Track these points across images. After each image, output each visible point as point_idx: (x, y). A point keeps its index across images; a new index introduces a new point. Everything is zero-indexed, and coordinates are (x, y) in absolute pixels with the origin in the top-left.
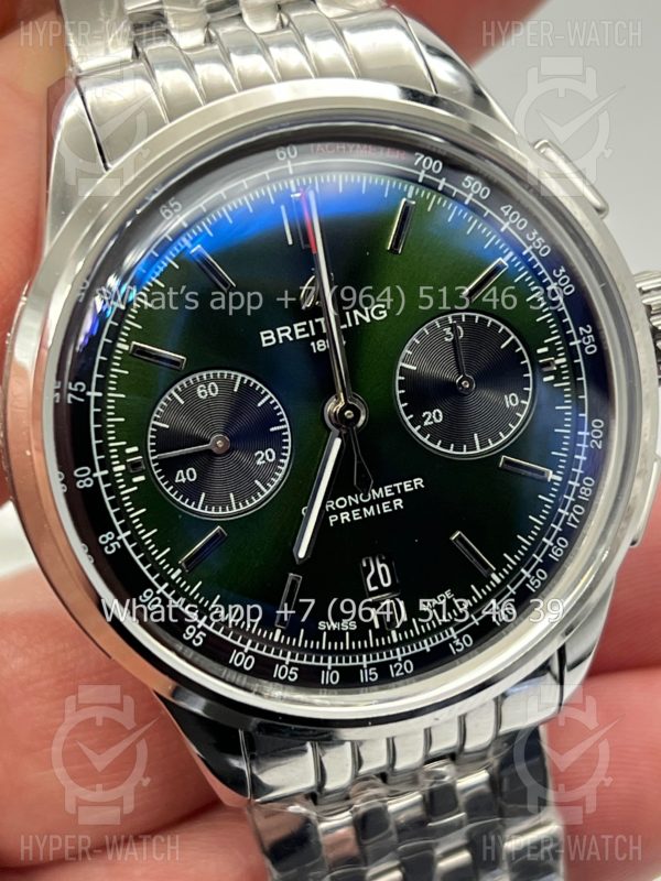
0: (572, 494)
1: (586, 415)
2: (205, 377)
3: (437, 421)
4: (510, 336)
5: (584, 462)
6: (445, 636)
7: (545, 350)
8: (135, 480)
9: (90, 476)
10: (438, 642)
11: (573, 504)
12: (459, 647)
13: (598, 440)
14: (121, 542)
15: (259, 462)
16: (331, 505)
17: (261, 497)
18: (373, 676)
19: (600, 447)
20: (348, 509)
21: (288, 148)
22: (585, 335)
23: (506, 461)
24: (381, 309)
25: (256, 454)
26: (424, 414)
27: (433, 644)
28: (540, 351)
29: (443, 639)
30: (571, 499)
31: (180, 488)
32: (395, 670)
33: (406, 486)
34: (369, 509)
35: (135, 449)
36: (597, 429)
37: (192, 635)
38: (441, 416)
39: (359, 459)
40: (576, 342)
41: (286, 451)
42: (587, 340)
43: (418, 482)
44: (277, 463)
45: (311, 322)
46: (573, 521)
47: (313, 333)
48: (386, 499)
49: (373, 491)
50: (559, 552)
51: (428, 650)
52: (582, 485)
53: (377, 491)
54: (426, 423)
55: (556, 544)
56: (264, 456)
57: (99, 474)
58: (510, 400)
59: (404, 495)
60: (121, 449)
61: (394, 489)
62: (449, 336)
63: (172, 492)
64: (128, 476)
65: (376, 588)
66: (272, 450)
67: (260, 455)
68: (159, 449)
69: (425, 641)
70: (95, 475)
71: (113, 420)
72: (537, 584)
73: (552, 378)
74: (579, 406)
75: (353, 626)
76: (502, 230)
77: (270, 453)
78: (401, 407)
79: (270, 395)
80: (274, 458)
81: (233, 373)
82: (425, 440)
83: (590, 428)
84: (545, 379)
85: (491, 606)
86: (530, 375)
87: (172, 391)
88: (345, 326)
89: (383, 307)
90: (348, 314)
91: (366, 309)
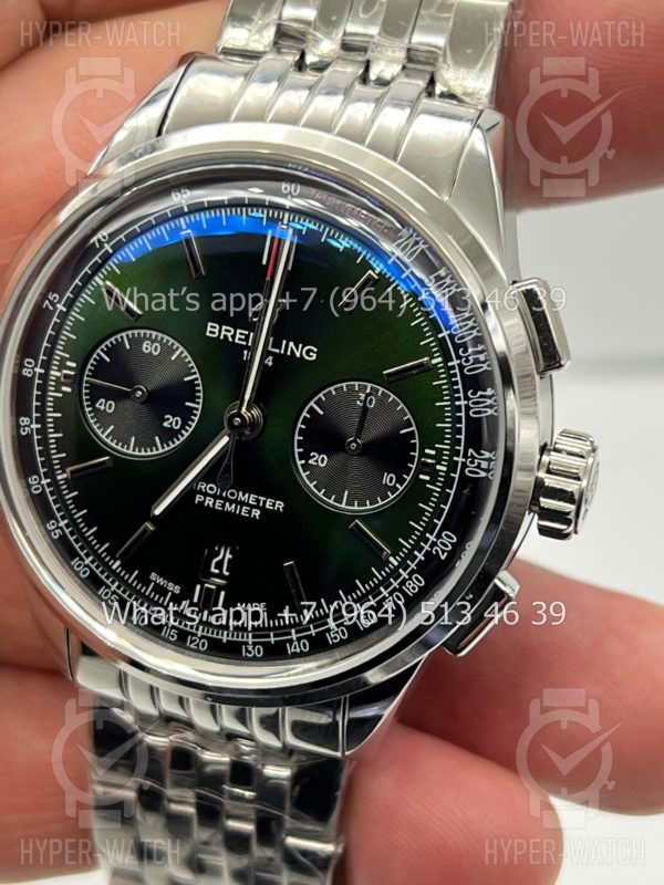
0: (399, 581)
1: (440, 523)
2: (153, 337)
3: (320, 464)
4: (411, 426)
5: (420, 560)
6: (243, 637)
7: (433, 452)
8: (64, 388)
9: (32, 368)
10: (235, 639)
11: (395, 590)
12: (250, 653)
13: (443, 551)
14: (32, 430)
15: (166, 424)
16: (203, 486)
17: (155, 452)
19: (443, 558)
21: (293, 185)
22: (473, 457)
23: (357, 525)
24: (313, 351)
26: (312, 454)
27: (230, 638)
28: (427, 451)
29: (240, 639)
30: (395, 584)
31: (95, 411)
32: (192, 642)
33: (268, 503)
34: (230, 505)
35: (74, 365)
36: (446, 540)
37: (53, 528)
38: (325, 462)
39: (229, 460)
40: (460, 459)
41: (190, 426)
42: (472, 462)
43: (280, 505)
44: (179, 431)
45: (252, 334)
48: (247, 504)
49: (241, 493)
51: (225, 641)
52: (410, 579)
53: (244, 495)
54: (311, 462)
55: (366, 614)
56: (172, 421)
57: (38, 370)
58: (388, 479)
59: (263, 509)
60: (63, 360)
61: (258, 501)
62: (361, 401)
63: (90, 412)
64: (60, 382)
65: (217, 571)
66: (179, 420)
67: (169, 419)
68: (94, 374)
69: (226, 633)
70: (36, 369)
71: (67, 334)
72: (336, 638)
73: (427, 478)
74: (438, 513)
75: (177, 590)
76: (440, 336)
77: (177, 422)
78: (297, 438)
79: (198, 375)
80: (178, 427)
81: (177, 344)
82: (304, 475)
83: (439, 536)
84: (422, 477)
85: (290, 634)
86: (414, 467)
87: (124, 334)
88: (277, 351)
89: (315, 350)
90: (284, 342)
91: (300, 346)
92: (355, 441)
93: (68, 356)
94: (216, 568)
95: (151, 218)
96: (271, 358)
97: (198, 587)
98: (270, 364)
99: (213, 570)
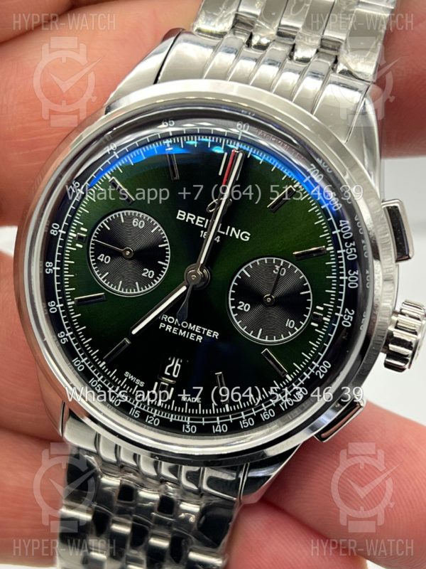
0: (292, 391)
1: (322, 355)
2: (141, 216)
3: (245, 310)
4: (308, 290)
5: (307, 379)
6: (184, 419)
7: (322, 309)
8: (78, 245)
9: (57, 230)
10: (178, 420)
11: (289, 396)
12: (188, 430)
13: (322, 373)
14: (54, 270)
15: (143, 274)
16: (165, 318)
17: (135, 292)
18: (137, 415)
19: (321, 377)
20: (173, 325)
21: (245, 125)
22: (347, 314)
23: (266, 352)
24: (247, 235)
25: (144, 270)
26: (240, 302)
27: (175, 419)
28: (318, 307)
29: (182, 420)
30: (289, 393)
31: (97, 262)
32: (149, 419)
33: (208, 332)
34: (183, 332)
35: (86, 230)
36: (325, 366)
37: (62, 336)
38: (249, 309)
39: (186, 303)
40: (340, 315)
41: (160, 277)
42: (346, 317)
43: (216, 334)
44: (152, 280)
45: (207, 220)
46: (283, 405)
47: (205, 227)
48: (194, 332)
49: (190, 324)
50: (267, 417)
51: (171, 421)
52: (299, 390)
53: (192, 326)
54: (239, 308)
55: (267, 411)
56: (149, 273)
57: (61, 231)
58: (290, 323)
59: (204, 336)
61: (201, 330)
62: (276, 271)
63: (93, 262)
64: (75, 241)
65: (169, 374)
66: (153, 272)
67: (146, 271)
68: (99, 237)
69: (172, 415)
70: (60, 231)
71: (82, 209)
72: (246, 425)
73: (316, 325)
74: (321, 349)
75: (142, 384)
76: (334, 233)
77: (151, 273)
78: (231, 291)
79: (168, 244)
80: (152, 277)
81: (156, 222)
82: (233, 316)
83: (321, 364)
84: (313, 324)
85: (216, 420)
86: (308, 317)
87: (121, 213)
88: (224, 233)
89: (249, 234)
90: (229, 227)
91: (239, 231)
92: (270, 297)
93: (82, 224)
94: (168, 372)
95: (147, 137)
96: (219, 237)
97: (156, 383)
98: (218, 241)
99: (166, 373)
